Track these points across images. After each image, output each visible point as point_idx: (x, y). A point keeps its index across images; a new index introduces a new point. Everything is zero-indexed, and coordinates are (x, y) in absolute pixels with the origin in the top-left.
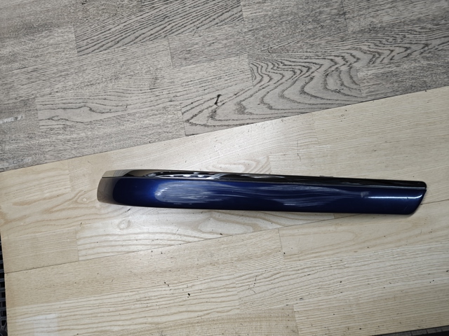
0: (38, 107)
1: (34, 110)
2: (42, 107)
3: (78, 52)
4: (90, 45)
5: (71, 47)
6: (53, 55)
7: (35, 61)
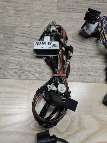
0: (16, 33)
1: (12, 35)
2: (20, 34)
3: (57, 9)
4: (66, 8)
5: (53, 5)
6: (39, 6)
7: (24, 6)
